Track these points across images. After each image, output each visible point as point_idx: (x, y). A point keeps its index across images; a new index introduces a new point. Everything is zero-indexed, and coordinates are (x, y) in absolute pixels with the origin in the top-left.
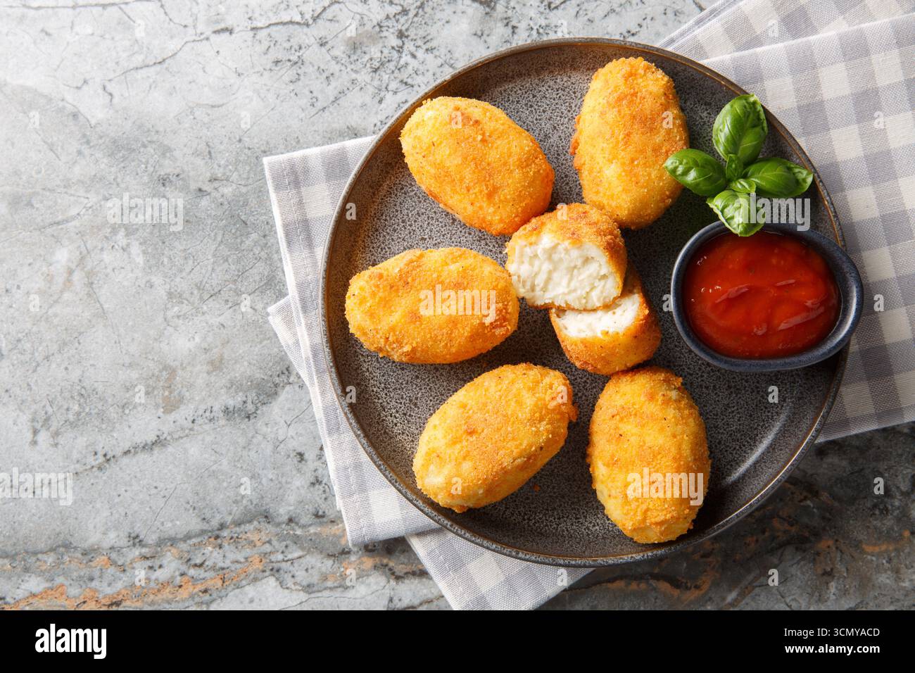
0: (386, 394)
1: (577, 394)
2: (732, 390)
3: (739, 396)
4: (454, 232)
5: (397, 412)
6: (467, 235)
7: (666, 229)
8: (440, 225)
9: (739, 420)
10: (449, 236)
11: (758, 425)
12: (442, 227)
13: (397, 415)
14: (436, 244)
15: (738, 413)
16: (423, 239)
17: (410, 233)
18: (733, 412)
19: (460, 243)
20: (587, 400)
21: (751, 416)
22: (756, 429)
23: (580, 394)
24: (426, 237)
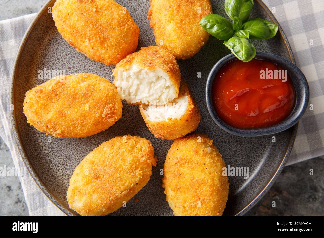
0: (53, 154)
1: (156, 149)
2: (238, 143)
3: (241, 146)
4: (86, 64)
5: (59, 163)
6: (93, 65)
7: (201, 59)
8: (79, 60)
9: (242, 159)
10: (83, 66)
11: (252, 161)
12: (80, 61)
13: (59, 165)
14: (76, 71)
15: (242, 155)
16: (69, 68)
17: (62, 65)
18: (239, 154)
19: (90, 69)
20: (162, 152)
21: (248, 156)
22: (251, 162)
23: (158, 149)
24: (71, 67)
